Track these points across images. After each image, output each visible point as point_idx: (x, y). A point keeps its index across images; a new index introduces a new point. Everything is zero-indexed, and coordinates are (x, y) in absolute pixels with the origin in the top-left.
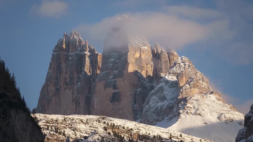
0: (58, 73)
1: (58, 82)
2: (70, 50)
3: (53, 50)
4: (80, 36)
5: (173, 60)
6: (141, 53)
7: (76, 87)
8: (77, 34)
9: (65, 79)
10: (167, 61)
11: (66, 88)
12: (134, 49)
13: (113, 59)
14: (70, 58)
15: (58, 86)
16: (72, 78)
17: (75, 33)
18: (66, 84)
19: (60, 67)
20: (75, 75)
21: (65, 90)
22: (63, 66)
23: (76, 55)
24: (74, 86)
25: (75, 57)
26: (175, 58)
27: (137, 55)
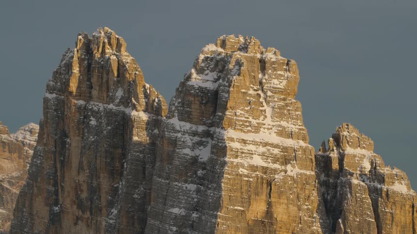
0: (58, 165)
1: (56, 193)
2: (95, 93)
3: (48, 86)
4: (123, 49)
5: (392, 221)
6: (273, 200)
7: (104, 223)
8: (114, 42)
9: (77, 188)
10: (369, 223)
11: (78, 219)
12: (245, 188)
13: (180, 208)
14: (93, 122)
15: (56, 206)
16: (94, 191)
17: (109, 38)
18: (80, 205)
19: (64, 143)
20: (105, 183)
21: (76, 224)
22: (74, 142)
23: (109, 114)
24: (99, 219)
25: (104, 121)
26: (398, 212)
27: (258, 208)
